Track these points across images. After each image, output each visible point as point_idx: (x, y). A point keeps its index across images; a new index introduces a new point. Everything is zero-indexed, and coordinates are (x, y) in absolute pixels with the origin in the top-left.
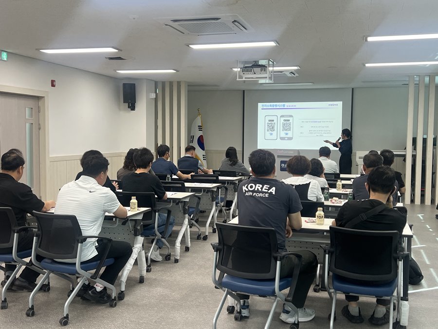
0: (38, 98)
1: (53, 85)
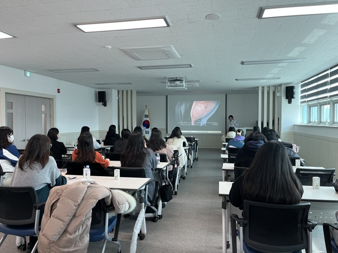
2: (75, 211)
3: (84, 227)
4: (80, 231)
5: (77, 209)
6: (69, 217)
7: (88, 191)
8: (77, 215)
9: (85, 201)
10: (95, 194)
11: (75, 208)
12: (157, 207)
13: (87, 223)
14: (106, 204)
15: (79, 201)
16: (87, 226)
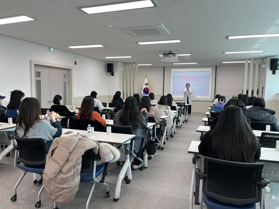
0: (69, 70)
1: (75, 64)
2: (68, 157)
3: (75, 170)
4: (72, 173)
5: (69, 156)
6: (63, 161)
7: (79, 142)
8: (69, 160)
9: (75, 150)
10: (84, 145)
11: (67, 154)
12: (143, 158)
13: (78, 168)
14: (94, 153)
15: (71, 150)
16: (77, 169)
